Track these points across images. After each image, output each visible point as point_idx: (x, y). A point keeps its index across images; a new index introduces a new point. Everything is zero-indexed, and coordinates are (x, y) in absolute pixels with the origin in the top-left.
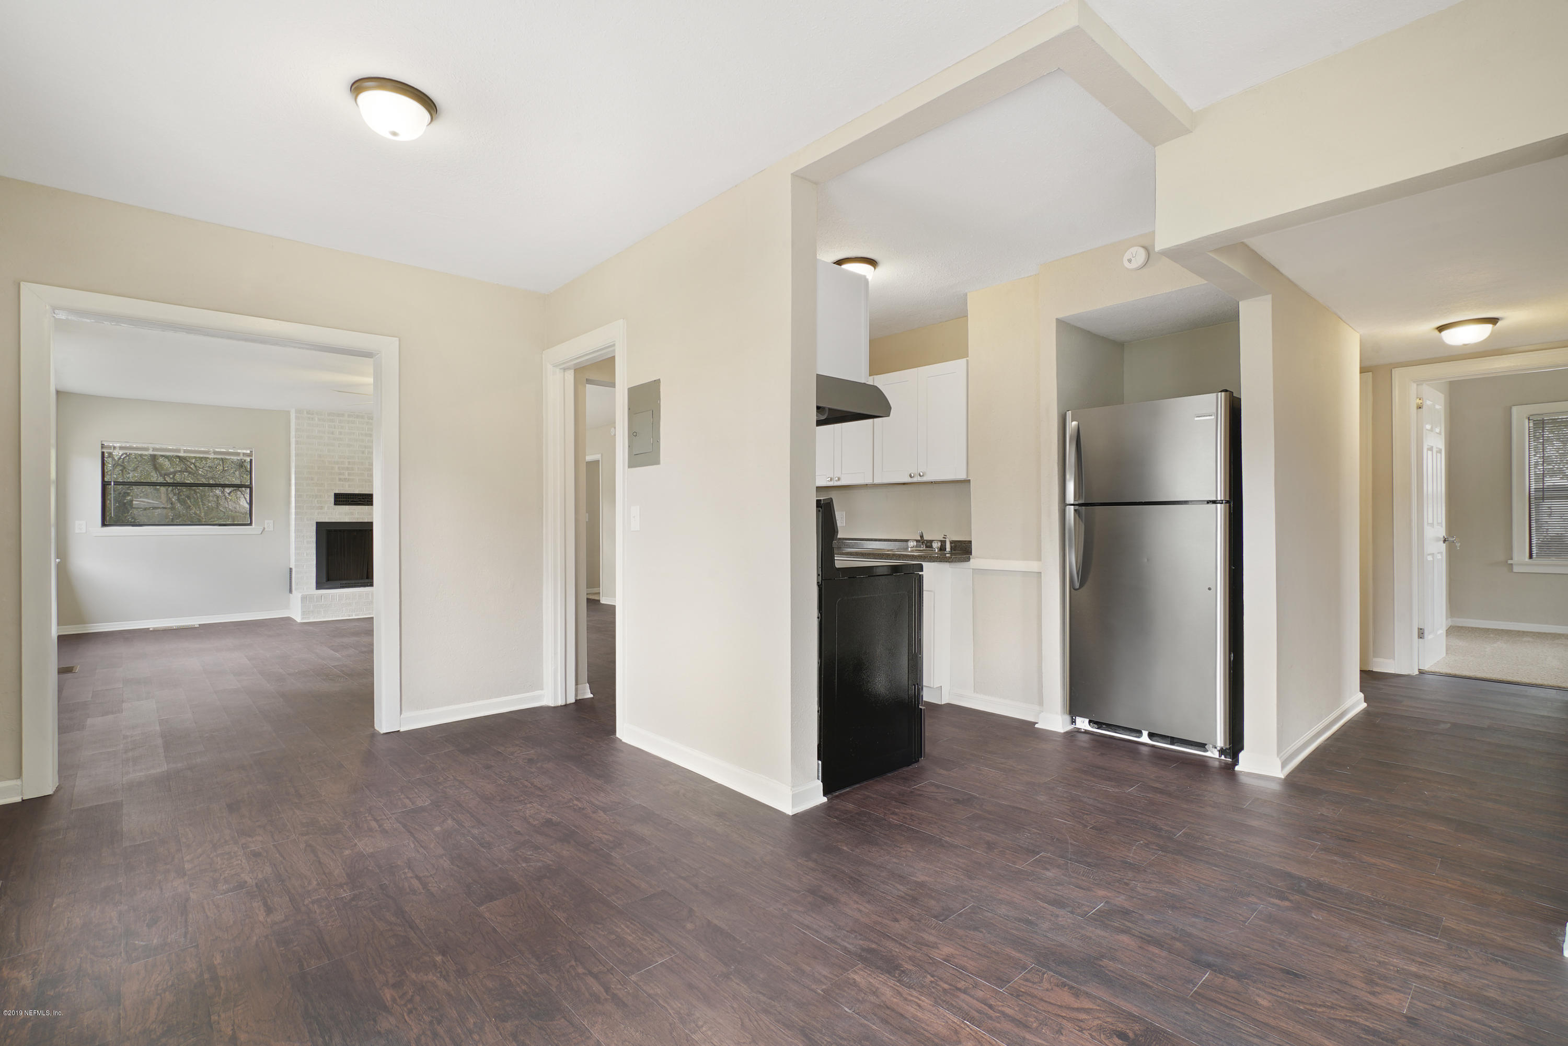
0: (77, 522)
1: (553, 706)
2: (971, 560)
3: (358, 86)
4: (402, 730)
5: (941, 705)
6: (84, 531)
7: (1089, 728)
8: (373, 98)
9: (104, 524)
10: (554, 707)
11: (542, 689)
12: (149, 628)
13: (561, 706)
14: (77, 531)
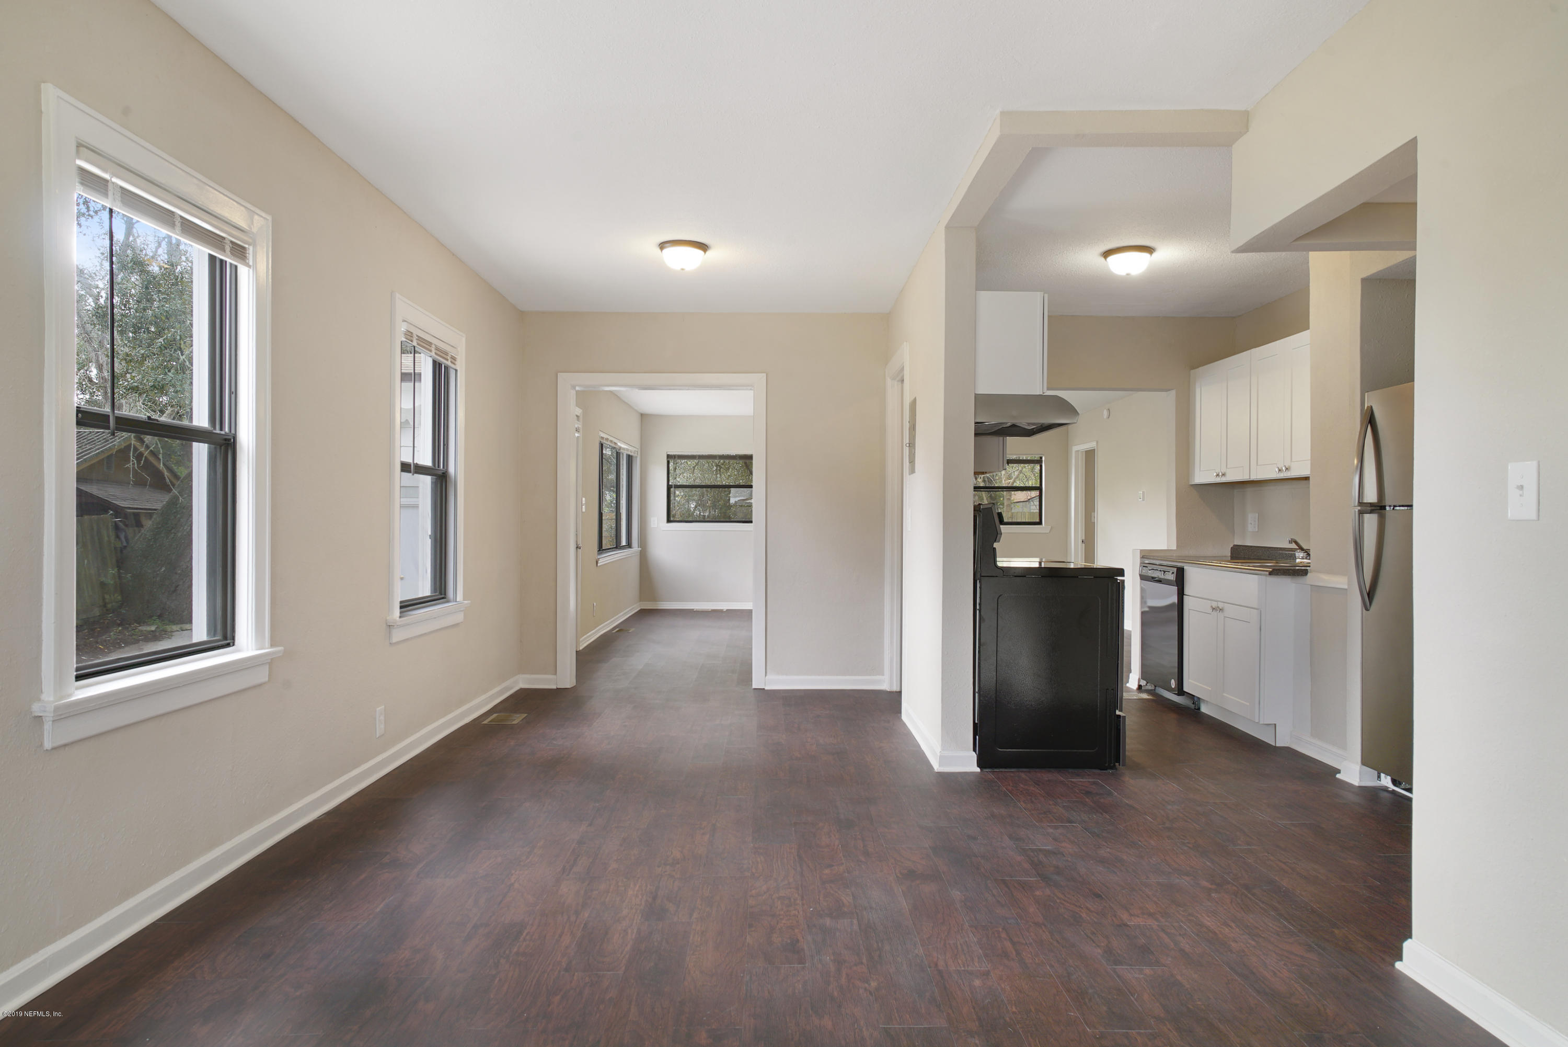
0: (652, 519)
1: (889, 690)
2: (1309, 574)
3: (662, 246)
4: (767, 688)
5: (1275, 747)
6: (656, 526)
7: (1392, 787)
8: (670, 251)
9: (669, 521)
10: (890, 692)
11: (883, 675)
12: (693, 609)
13: (896, 692)
14: (652, 526)
